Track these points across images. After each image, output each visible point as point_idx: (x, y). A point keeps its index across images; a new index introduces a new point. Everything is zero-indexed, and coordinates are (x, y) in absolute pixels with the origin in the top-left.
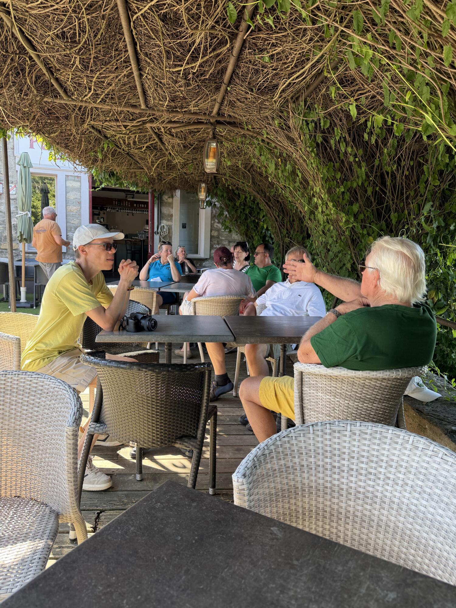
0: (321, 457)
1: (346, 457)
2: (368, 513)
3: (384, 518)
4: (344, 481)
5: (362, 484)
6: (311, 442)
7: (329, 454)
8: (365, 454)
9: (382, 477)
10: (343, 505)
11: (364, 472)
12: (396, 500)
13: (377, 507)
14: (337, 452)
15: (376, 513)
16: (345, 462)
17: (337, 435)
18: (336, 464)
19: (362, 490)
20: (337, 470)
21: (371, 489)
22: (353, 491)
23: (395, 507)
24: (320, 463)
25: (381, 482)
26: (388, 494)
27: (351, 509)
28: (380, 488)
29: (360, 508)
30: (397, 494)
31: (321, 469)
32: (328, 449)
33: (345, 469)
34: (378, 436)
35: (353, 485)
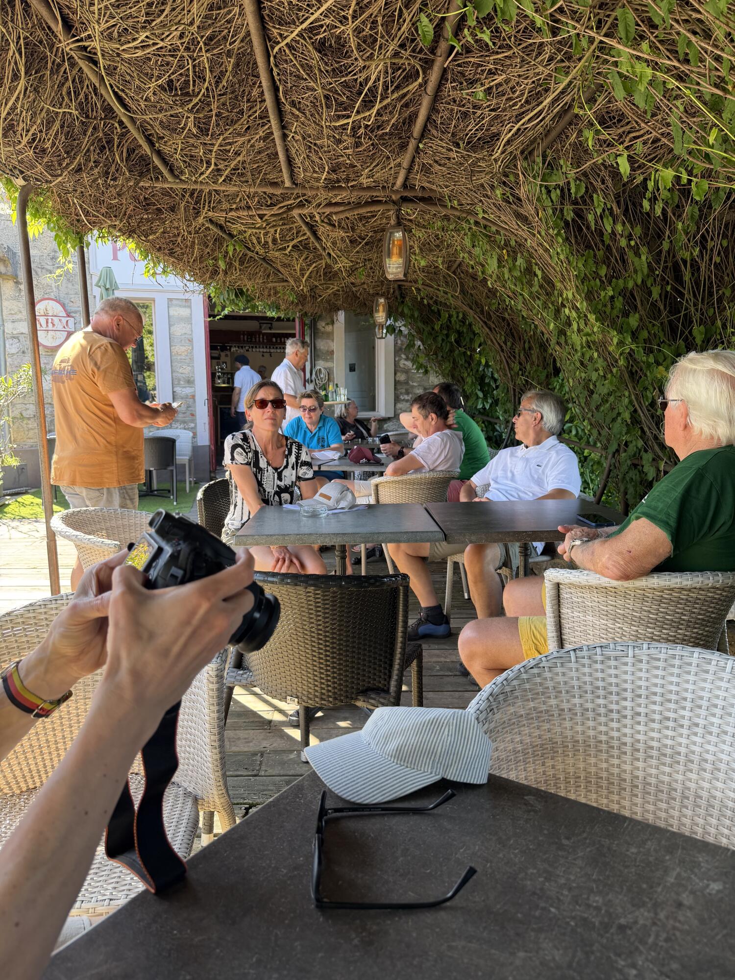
0: (589, 696)
1: (628, 695)
2: (666, 779)
3: (692, 785)
4: (627, 731)
5: (655, 735)
6: (574, 674)
7: (601, 692)
8: (658, 690)
9: (686, 723)
10: (628, 767)
11: (657, 717)
12: (710, 757)
13: (681, 768)
14: (614, 689)
15: (680, 777)
16: (628, 704)
17: (613, 663)
18: (614, 707)
19: (655, 744)
20: (615, 716)
21: (669, 742)
22: (641, 746)
23: (708, 767)
24: (589, 705)
25: (685, 731)
26: (697, 749)
27: (640, 774)
28: (684, 741)
29: (654, 771)
30: (711, 748)
31: (590, 714)
32: (600, 684)
33: (628, 713)
34: (677, 662)
35: (641, 737)
